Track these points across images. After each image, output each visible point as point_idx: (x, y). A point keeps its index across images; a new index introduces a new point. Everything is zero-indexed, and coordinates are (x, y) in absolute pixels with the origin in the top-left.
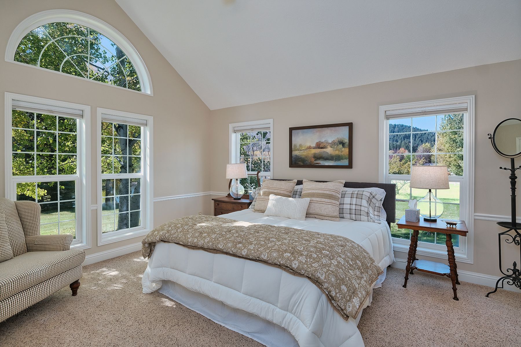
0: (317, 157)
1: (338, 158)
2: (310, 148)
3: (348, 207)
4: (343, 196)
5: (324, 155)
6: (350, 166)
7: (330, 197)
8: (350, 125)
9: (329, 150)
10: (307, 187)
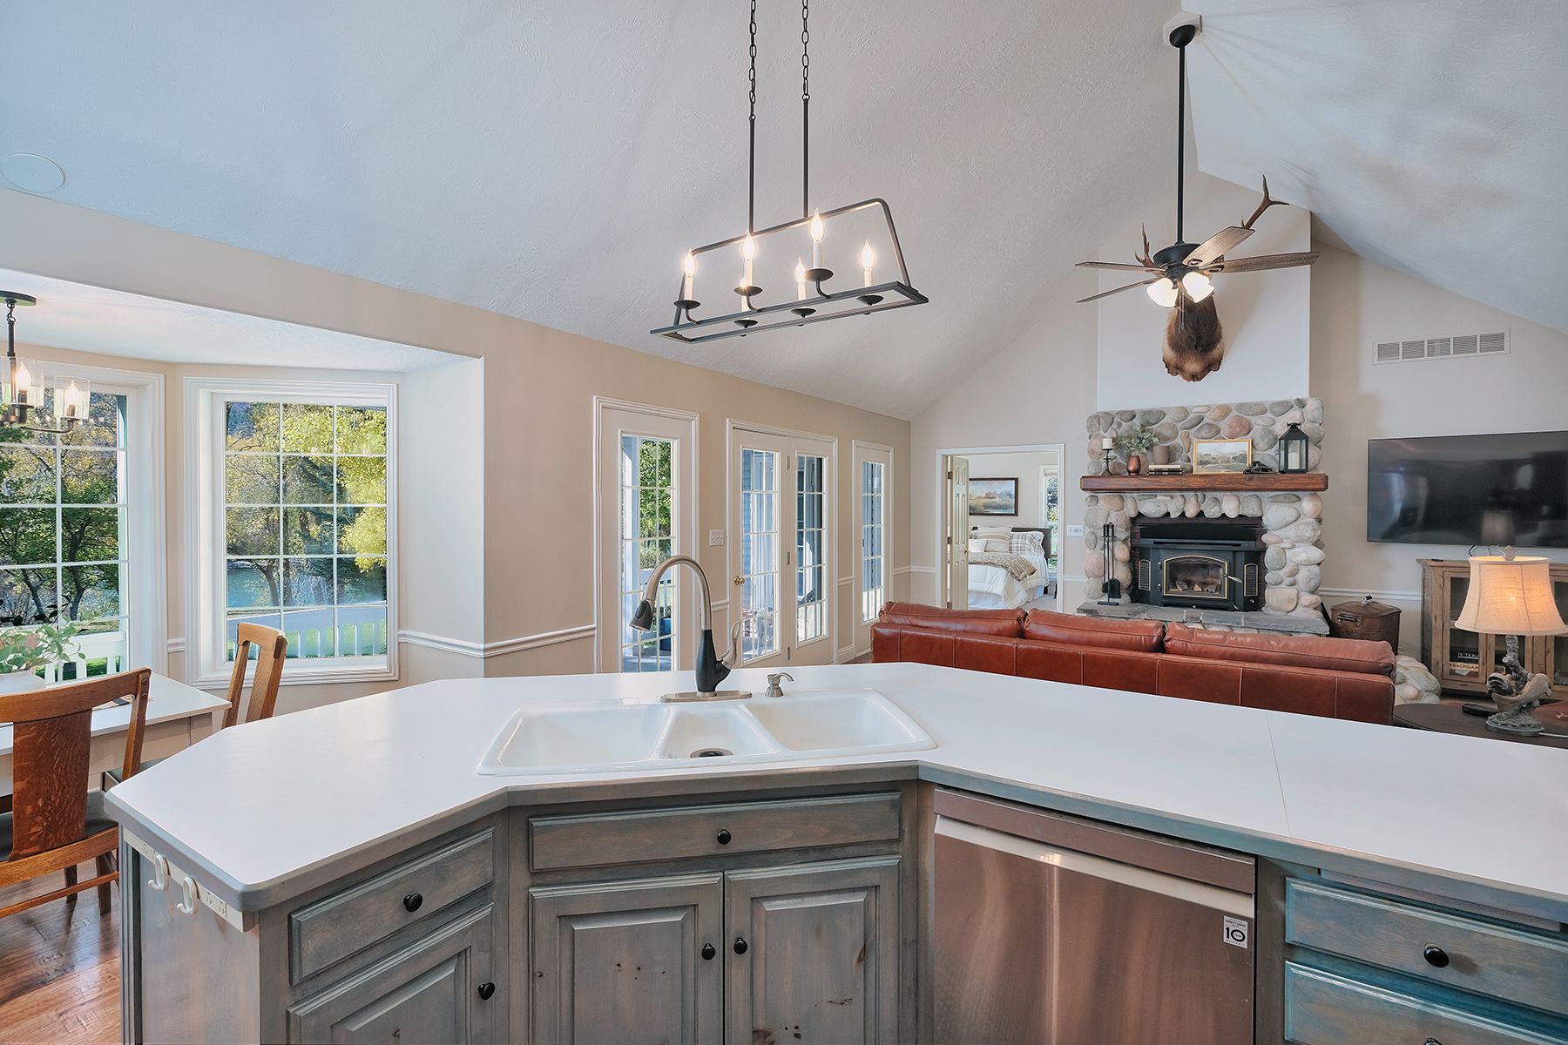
0: (986, 506)
1: (1006, 507)
2: (980, 497)
3: (1015, 545)
4: (1011, 537)
5: (994, 505)
6: (1016, 514)
7: (1002, 538)
8: (1016, 480)
9: (997, 500)
10: (981, 531)
